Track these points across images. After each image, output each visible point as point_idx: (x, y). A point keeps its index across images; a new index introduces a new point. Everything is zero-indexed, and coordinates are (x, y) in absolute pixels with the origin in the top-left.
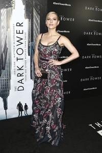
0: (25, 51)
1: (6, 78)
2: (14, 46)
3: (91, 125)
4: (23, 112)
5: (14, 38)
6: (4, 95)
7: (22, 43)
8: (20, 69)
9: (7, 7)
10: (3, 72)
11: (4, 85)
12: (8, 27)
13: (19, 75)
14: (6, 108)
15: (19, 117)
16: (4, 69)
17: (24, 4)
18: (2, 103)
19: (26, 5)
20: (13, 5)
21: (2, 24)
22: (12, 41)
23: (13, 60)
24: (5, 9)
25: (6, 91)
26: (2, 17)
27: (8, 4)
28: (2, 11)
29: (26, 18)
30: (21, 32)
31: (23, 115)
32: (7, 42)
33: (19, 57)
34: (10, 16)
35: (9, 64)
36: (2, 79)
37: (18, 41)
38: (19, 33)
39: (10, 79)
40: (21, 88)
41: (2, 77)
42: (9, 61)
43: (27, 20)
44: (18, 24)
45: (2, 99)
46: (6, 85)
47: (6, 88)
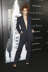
1: (11, 43)
5: (14, 23)
8: (17, 38)
9: (11, 9)
10: (9, 39)
11: (9, 46)
12: (11, 18)
14: (10, 57)
16: (9, 38)
17: (19, 7)
20: (14, 7)
21: (9, 17)
23: (14, 34)
24: (10, 10)
25: (10, 49)
26: (8, 13)
27: (11, 7)
28: (8, 10)
29: (20, 14)
32: (11, 25)
33: (17, 32)
34: (12, 13)
35: (12, 36)
36: (9, 43)
42: (12, 34)
43: (21, 14)
44: (16, 17)
45: (8, 53)
46: (10, 46)
47: (10, 47)
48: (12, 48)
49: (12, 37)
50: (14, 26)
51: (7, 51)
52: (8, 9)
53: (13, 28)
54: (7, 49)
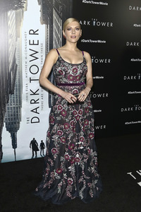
1: (15, 106)
2: (26, 63)
3: (130, 173)
5: (26, 51)
7: (37, 58)
8: (34, 94)
9: (16, 9)
10: (11, 97)
11: (12, 115)
12: (18, 36)
13: (33, 102)
14: (14, 146)
15: (32, 159)
16: (12, 93)
17: (39, 4)
18: (10, 140)
19: (43, 4)
20: (24, 5)
21: (10, 32)
22: (24, 55)
23: (25, 81)
24: (14, 11)
25: (15, 123)
26: (9, 23)
27: (18, 4)
28: (9, 13)
29: (42, 24)
30: (36, 43)
31: (39, 156)
32: (17, 57)
33: (33, 77)
34: (21, 21)
35: (19, 86)
36: (10, 106)
37: (31, 55)
38: (33, 44)
39: (20, 107)
40: (36, 120)
41: (9, 104)
43: (44, 25)
44: (32, 32)
45: (10, 134)
46: (14, 115)
47: (15, 118)
48: (19, 123)
49: (20, 90)
51: (4, 128)
52: (7, 11)
54: (4, 124)
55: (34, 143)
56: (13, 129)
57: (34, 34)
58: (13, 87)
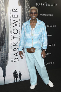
0: (20, 31)
1: (5, 52)
4: (18, 79)
5: (11, 21)
6: (3, 65)
7: (17, 25)
8: (16, 45)
10: (3, 47)
11: (3, 57)
12: (6, 12)
13: (15, 49)
14: (4, 75)
15: (14, 83)
16: (3, 45)
18: (2, 72)
21: (1, 10)
22: (9, 23)
23: (10, 38)
25: (5, 62)
26: (1, 4)
30: (16, 16)
31: (18, 81)
32: (6, 24)
33: (15, 35)
34: (7, 4)
35: (7, 41)
36: (2, 52)
37: (14, 23)
38: (15, 17)
39: (8, 53)
40: (17, 60)
41: (2, 51)
42: (7, 39)
43: (21, 6)
44: (14, 10)
45: (2, 68)
46: (5, 57)
47: (5, 59)
50: (11, 26)
53: (10, 28)
55: (15, 73)
56: (4, 66)
57: (15, 11)
58: (4, 41)
